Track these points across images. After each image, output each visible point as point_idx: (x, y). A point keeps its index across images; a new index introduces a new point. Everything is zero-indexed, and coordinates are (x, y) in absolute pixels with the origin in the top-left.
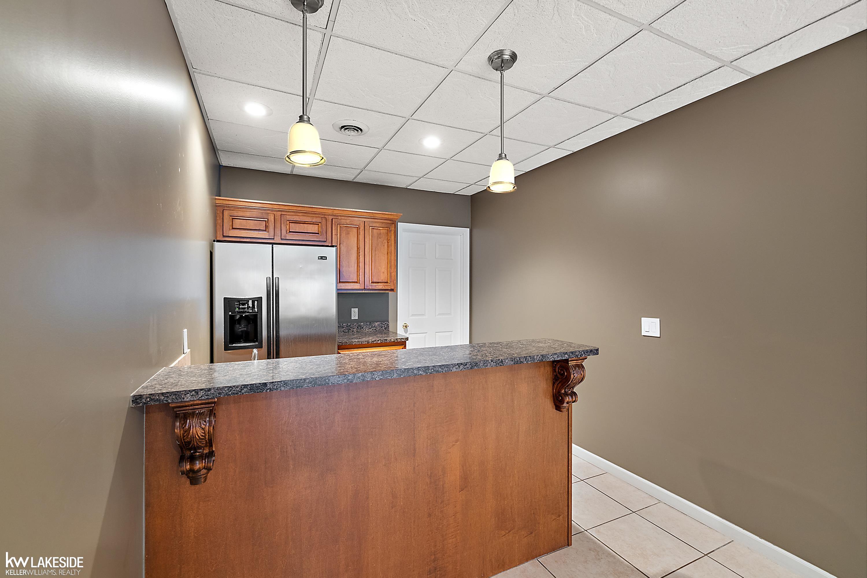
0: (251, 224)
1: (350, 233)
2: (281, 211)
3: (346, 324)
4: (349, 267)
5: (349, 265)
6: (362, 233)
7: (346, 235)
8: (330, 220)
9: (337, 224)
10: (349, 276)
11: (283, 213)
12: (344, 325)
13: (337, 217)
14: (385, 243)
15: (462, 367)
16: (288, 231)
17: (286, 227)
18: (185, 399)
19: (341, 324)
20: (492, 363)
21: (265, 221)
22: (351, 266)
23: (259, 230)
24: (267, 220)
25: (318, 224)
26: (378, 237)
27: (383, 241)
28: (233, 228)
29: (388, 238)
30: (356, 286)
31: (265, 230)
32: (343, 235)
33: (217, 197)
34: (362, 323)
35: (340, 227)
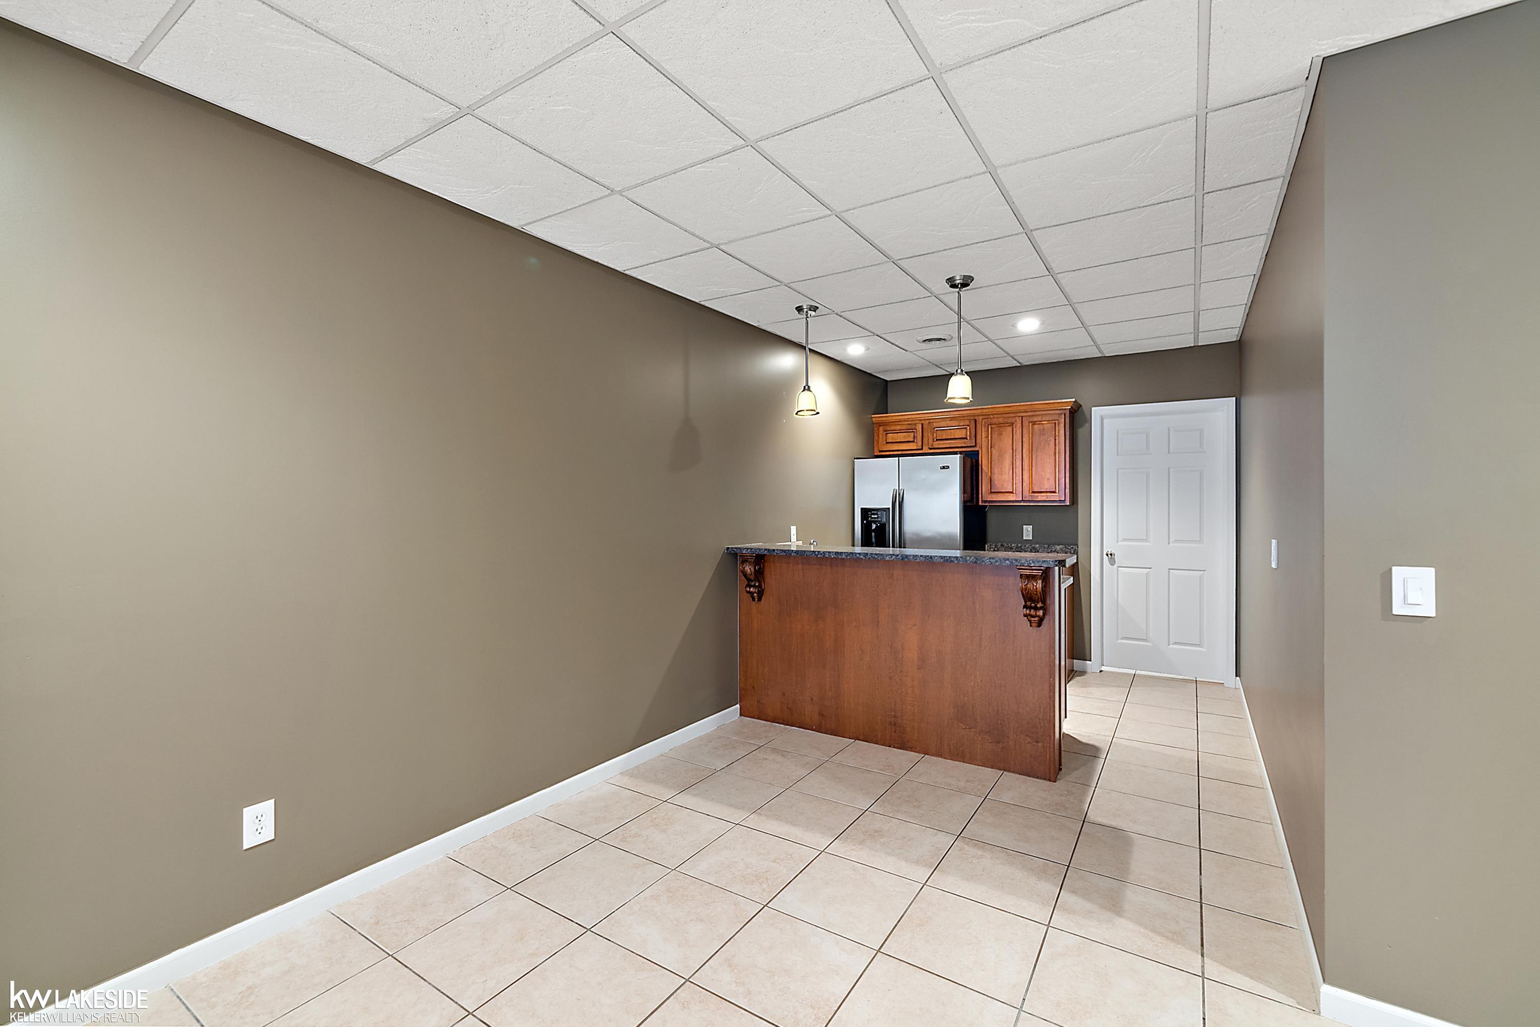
0: (901, 437)
1: (1003, 433)
2: (929, 419)
3: (1016, 545)
4: (1002, 475)
5: (1002, 472)
6: (1019, 431)
7: (998, 436)
8: (981, 420)
9: (987, 425)
10: (1002, 485)
11: (931, 421)
12: (1013, 545)
13: (989, 417)
14: (1050, 441)
15: (894, 557)
16: (935, 440)
17: (933, 436)
18: (744, 552)
19: (1009, 545)
20: (922, 558)
21: (914, 432)
22: (1005, 473)
23: (908, 442)
24: (915, 430)
25: (966, 428)
26: (1041, 434)
27: (1048, 438)
28: (887, 443)
29: (1055, 434)
30: (1011, 497)
31: (913, 442)
32: (995, 436)
33: (873, 416)
34: (1038, 545)
35: (991, 428)
